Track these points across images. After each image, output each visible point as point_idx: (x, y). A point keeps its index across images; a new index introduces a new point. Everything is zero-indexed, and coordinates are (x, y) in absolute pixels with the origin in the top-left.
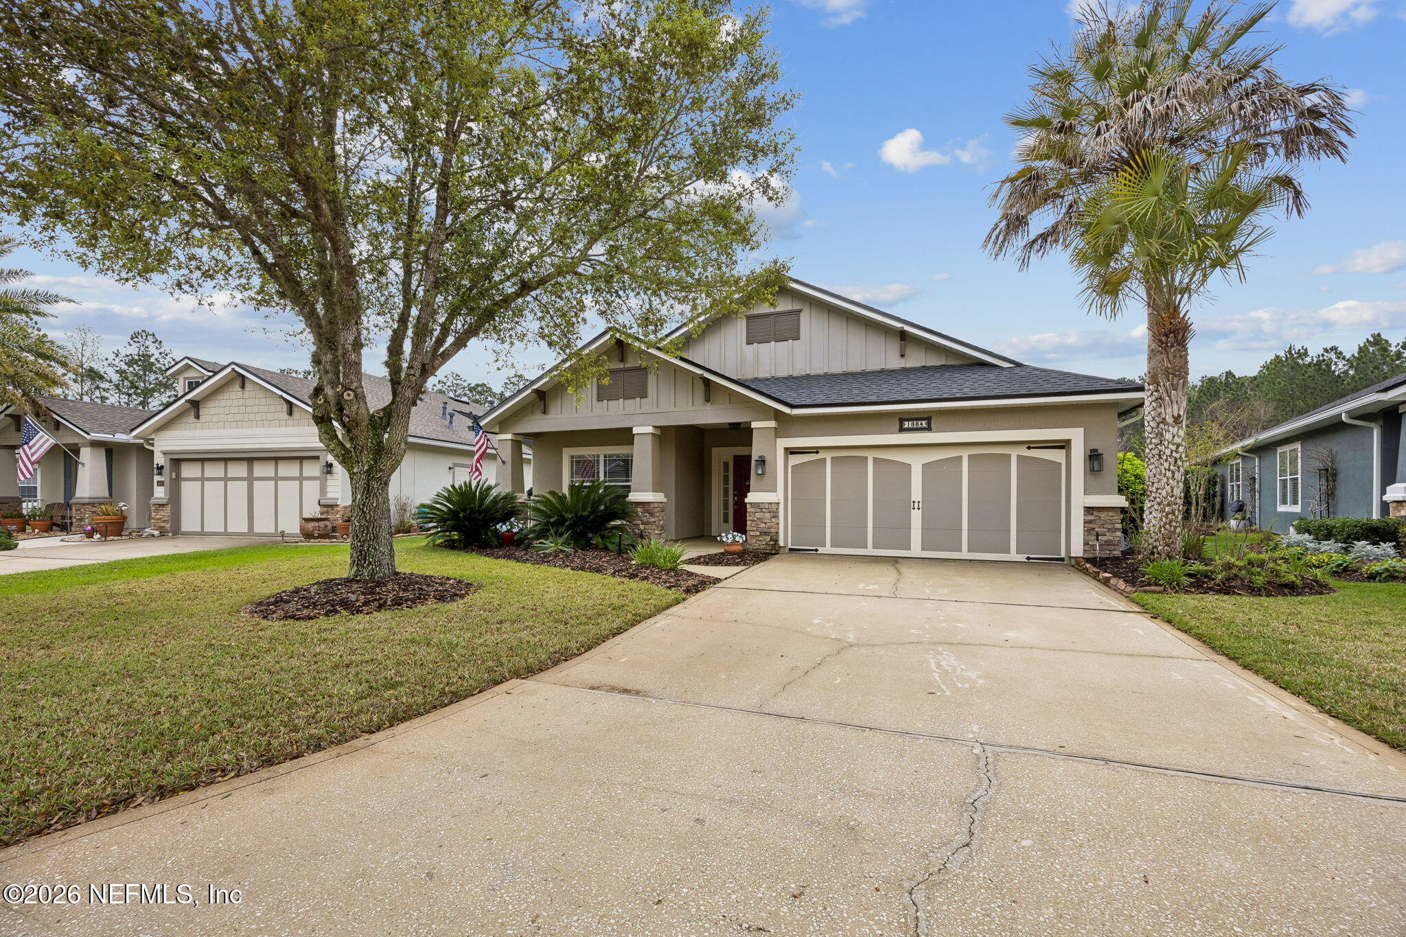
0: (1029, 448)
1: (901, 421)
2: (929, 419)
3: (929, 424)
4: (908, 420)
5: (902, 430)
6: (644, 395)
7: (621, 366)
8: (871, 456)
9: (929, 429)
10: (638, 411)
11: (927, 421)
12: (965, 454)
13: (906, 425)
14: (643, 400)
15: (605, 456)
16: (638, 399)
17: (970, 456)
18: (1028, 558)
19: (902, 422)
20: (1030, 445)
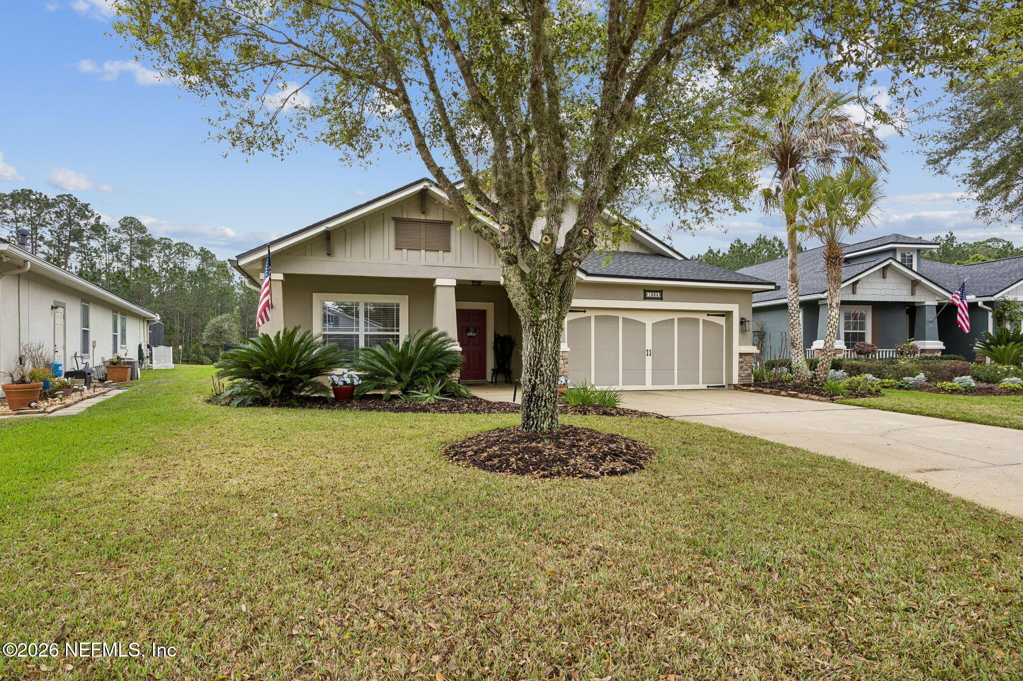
0: (708, 315)
1: (645, 292)
2: (661, 292)
3: (661, 295)
4: (649, 291)
5: (645, 298)
6: (448, 250)
7: (423, 217)
8: (621, 315)
9: (661, 299)
10: (441, 263)
11: (659, 293)
12: (676, 316)
13: (649, 295)
14: (446, 254)
15: (366, 304)
16: (441, 252)
17: (679, 319)
18: (708, 387)
19: (647, 292)
20: (710, 313)
